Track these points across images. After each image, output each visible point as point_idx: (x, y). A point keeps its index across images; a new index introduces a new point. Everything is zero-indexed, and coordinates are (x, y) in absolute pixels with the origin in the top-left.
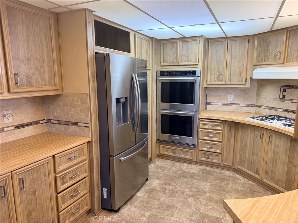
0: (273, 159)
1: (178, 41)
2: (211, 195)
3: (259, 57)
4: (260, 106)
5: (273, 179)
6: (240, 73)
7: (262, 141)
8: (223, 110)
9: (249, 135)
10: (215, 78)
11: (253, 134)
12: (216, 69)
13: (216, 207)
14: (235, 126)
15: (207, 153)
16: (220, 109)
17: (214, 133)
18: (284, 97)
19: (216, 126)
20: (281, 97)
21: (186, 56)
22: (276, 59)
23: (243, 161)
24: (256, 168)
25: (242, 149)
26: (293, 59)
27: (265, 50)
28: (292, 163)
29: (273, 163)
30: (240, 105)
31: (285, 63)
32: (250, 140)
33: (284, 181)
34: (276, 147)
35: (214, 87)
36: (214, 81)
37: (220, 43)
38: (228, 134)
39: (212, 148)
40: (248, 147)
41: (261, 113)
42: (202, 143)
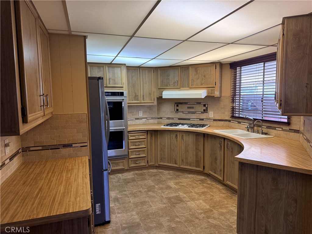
0: (186, 150)
1: (104, 66)
2: (159, 186)
3: (162, 83)
4: (161, 118)
5: (187, 164)
6: (150, 94)
7: (177, 140)
8: (136, 124)
9: (166, 138)
10: (133, 98)
11: (169, 136)
12: (133, 91)
13: (170, 191)
14: (154, 133)
15: (135, 160)
16: (134, 123)
17: (140, 142)
18: (177, 110)
19: (141, 135)
20: (176, 111)
21: (113, 80)
22: (174, 85)
23: (164, 158)
24: (174, 160)
25: (162, 149)
26: (185, 85)
27: (166, 78)
28: (198, 149)
29: (186, 153)
30: (148, 118)
31: (181, 88)
32: (168, 142)
33: (195, 162)
34: (187, 142)
35: (136, 105)
36: (132, 101)
37: (134, 70)
38: (150, 140)
39: (139, 154)
40: (166, 147)
41: (163, 123)
42: (132, 152)
